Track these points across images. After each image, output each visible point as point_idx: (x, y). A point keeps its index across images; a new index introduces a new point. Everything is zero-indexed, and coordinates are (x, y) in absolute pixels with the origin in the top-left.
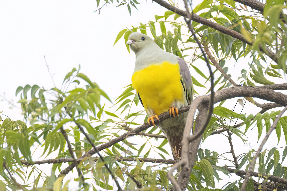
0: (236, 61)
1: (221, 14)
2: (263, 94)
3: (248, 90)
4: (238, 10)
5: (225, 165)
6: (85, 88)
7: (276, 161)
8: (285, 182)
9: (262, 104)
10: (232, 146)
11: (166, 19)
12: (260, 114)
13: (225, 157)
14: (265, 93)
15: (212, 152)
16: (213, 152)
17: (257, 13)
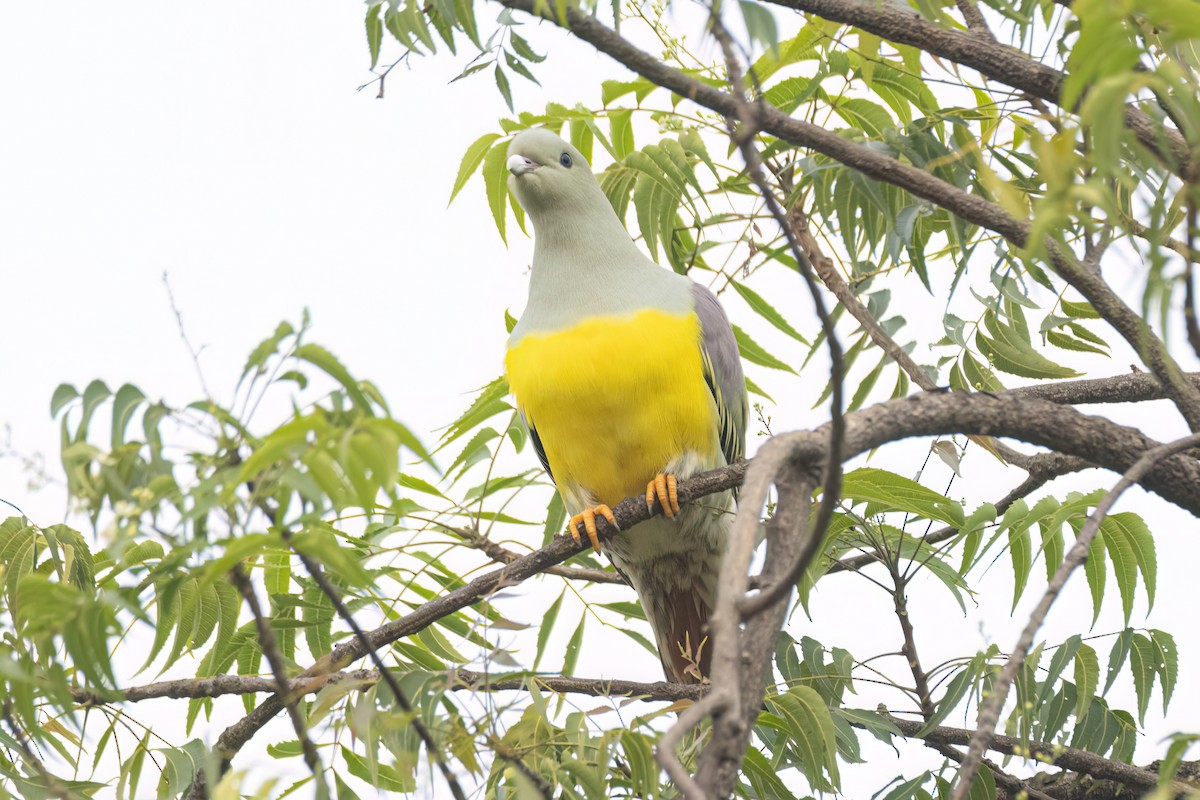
2: (1036, 425)
3: (974, 408)
7: (1082, 690)
8: (1121, 773)
14: (1044, 420)
17: (1011, 94)
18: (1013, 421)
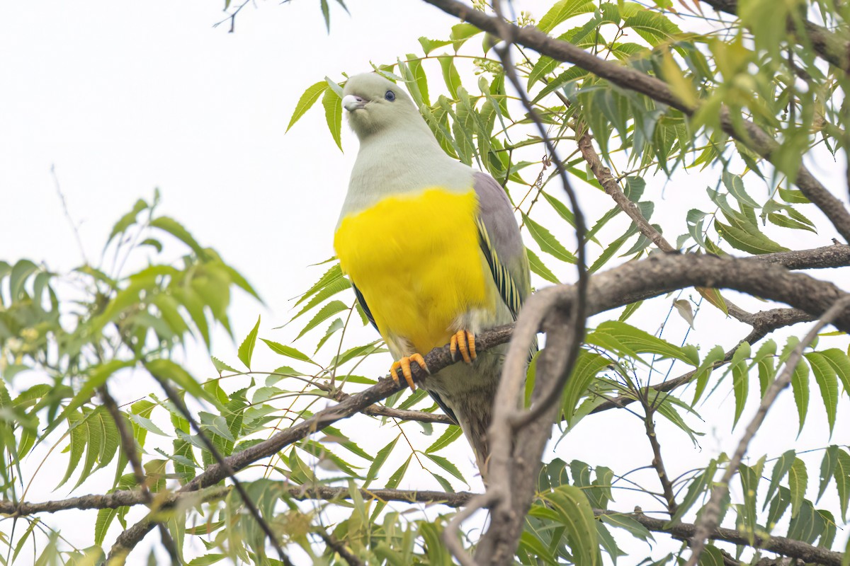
0: (669, 178)
1: (628, 30)
2: (751, 279)
3: (701, 266)
4: (678, 14)
5: (637, 509)
6: (180, 265)
7: (795, 493)
9: (753, 313)
10: (656, 447)
11: (456, 47)
12: (747, 343)
13: (635, 484)
14: (757, 275)
15: (595, 468)
16: (598, 468)
17: (733, 23)
18: (734, 277)
